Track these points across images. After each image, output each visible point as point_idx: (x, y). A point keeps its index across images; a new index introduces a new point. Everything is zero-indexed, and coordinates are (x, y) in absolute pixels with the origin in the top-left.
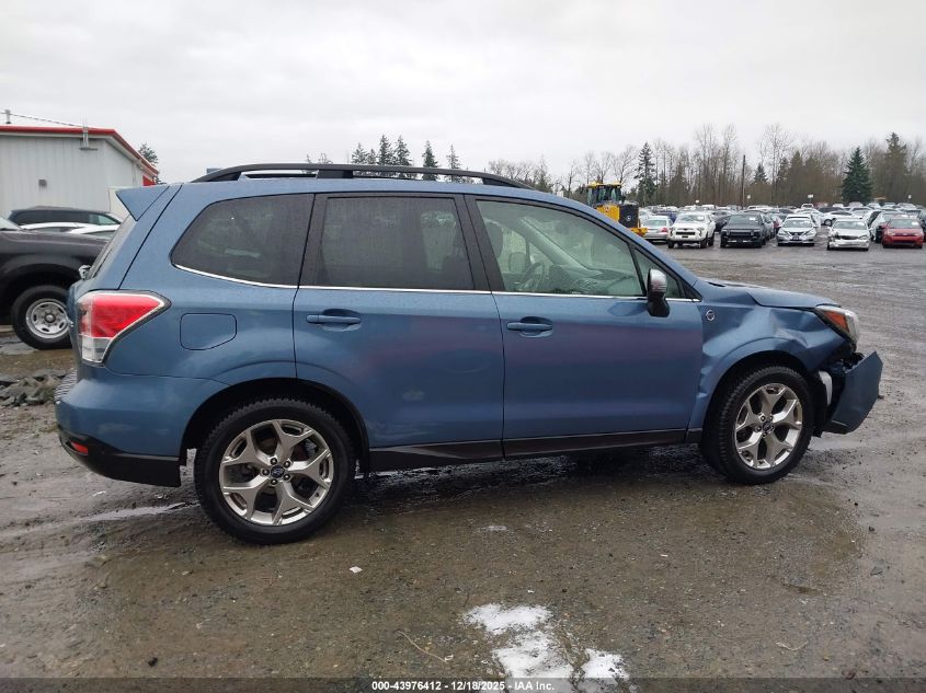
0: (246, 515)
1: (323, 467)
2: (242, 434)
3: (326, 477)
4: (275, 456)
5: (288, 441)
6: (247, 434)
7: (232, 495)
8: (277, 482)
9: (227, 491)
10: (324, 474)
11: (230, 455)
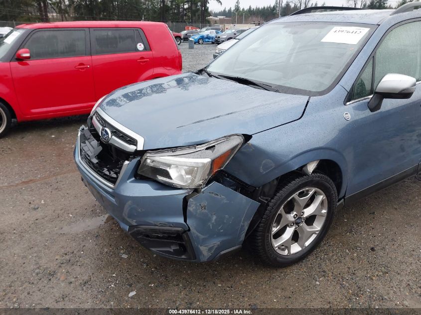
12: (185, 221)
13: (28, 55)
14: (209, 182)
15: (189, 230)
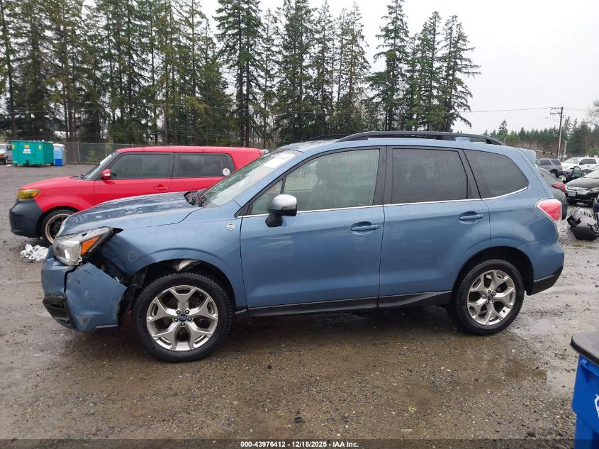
12: (65, 291)
13: (109, 175)
14: (84, 262)
15: (67, 299)
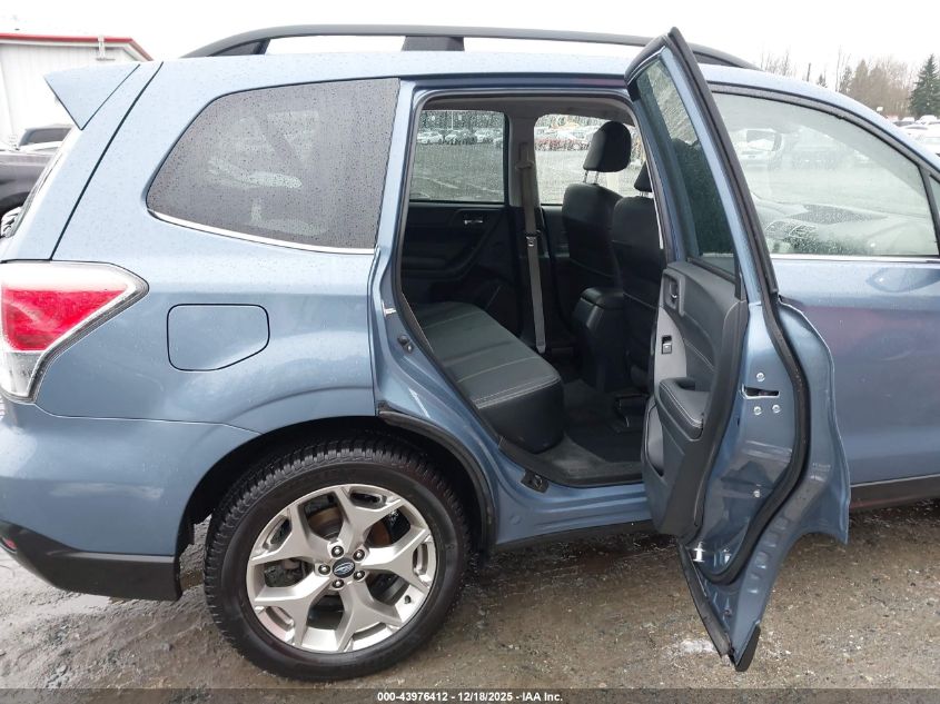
0: (293, 640)
1: (418, 556)
2: (283, 512)
3: (424, 571)
4: (340, 542)
5: (362, 518)
6: (291, 511)
7: (269, 610)
8: (342, 584)
9: (260, 604)
10: (419, 567)
11: (265, 546)
